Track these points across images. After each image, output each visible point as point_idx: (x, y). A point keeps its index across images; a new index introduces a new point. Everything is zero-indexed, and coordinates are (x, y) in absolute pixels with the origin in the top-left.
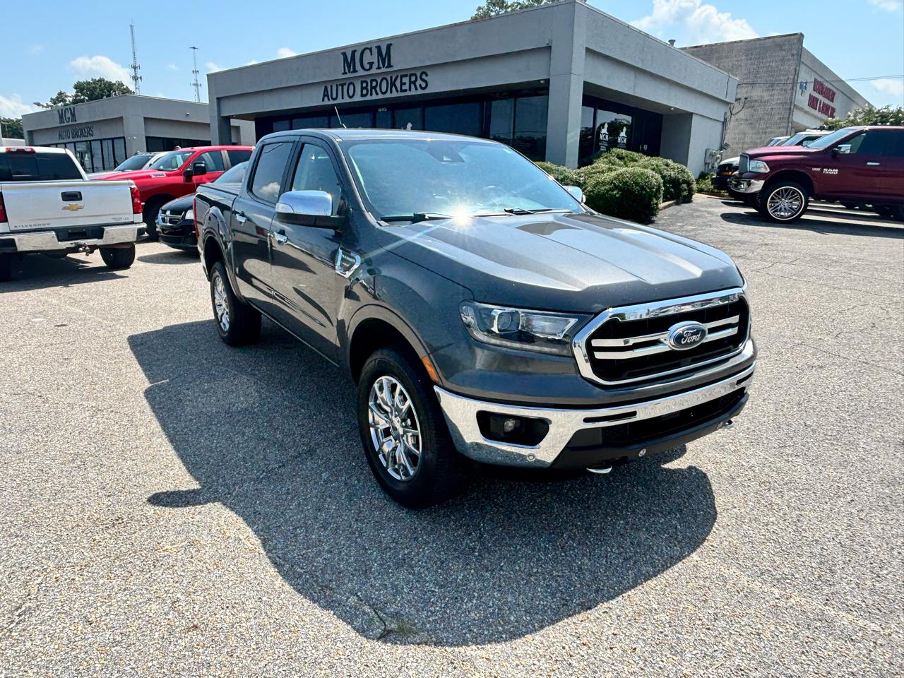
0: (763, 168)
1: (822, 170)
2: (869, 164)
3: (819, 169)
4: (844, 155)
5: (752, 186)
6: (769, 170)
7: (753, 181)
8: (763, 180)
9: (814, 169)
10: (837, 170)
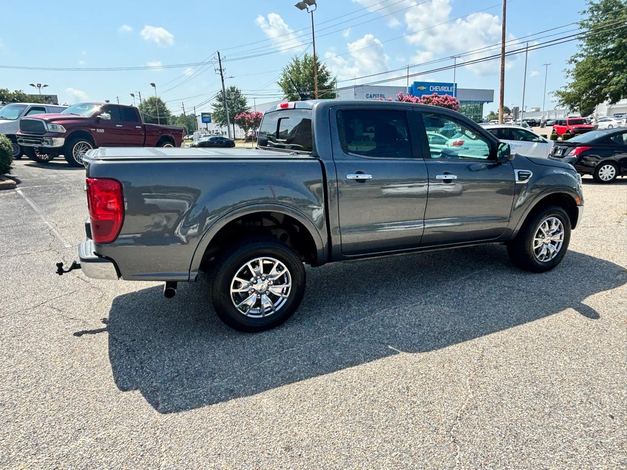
0: (61, 129)
1: (96, 131)
2: (117, 126)
3: (94, 130)
4: (106, 121)
5: (54, 143)
6: (65, 131)
7: (53, 139)
8: (63, 137)
9: (92, 129)
10: (103, 130)
